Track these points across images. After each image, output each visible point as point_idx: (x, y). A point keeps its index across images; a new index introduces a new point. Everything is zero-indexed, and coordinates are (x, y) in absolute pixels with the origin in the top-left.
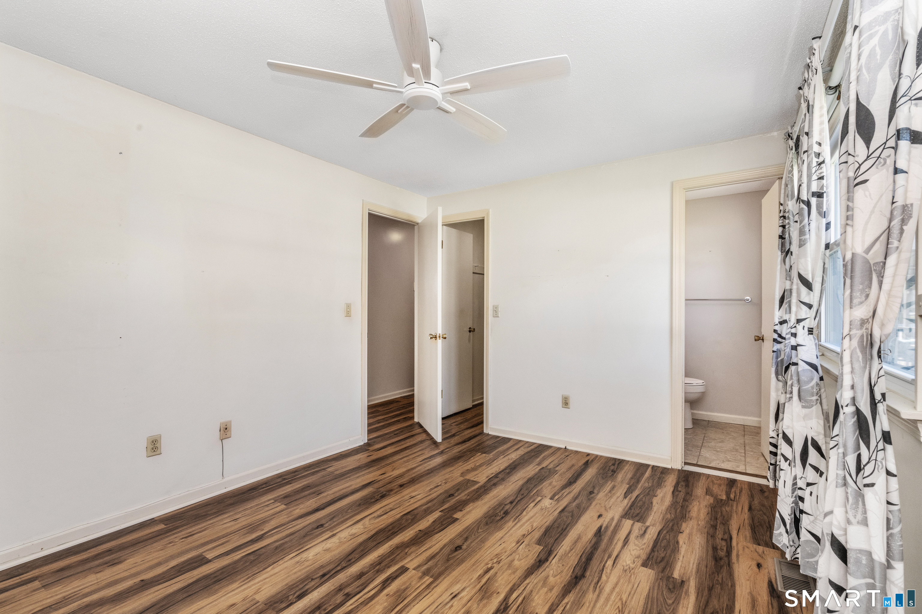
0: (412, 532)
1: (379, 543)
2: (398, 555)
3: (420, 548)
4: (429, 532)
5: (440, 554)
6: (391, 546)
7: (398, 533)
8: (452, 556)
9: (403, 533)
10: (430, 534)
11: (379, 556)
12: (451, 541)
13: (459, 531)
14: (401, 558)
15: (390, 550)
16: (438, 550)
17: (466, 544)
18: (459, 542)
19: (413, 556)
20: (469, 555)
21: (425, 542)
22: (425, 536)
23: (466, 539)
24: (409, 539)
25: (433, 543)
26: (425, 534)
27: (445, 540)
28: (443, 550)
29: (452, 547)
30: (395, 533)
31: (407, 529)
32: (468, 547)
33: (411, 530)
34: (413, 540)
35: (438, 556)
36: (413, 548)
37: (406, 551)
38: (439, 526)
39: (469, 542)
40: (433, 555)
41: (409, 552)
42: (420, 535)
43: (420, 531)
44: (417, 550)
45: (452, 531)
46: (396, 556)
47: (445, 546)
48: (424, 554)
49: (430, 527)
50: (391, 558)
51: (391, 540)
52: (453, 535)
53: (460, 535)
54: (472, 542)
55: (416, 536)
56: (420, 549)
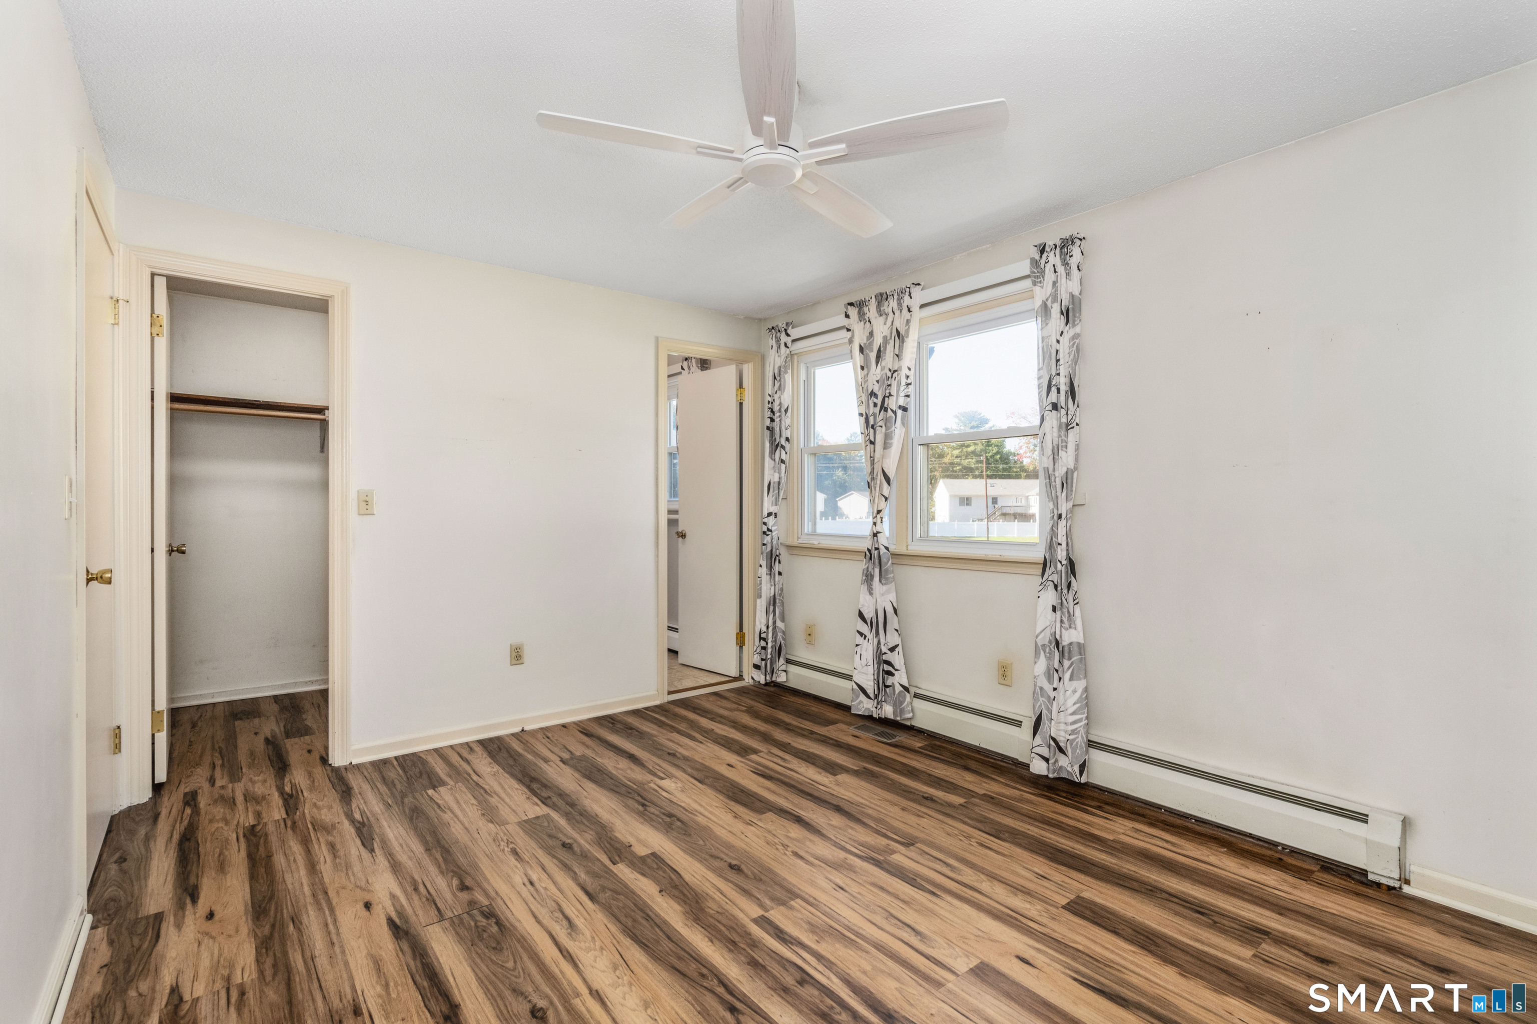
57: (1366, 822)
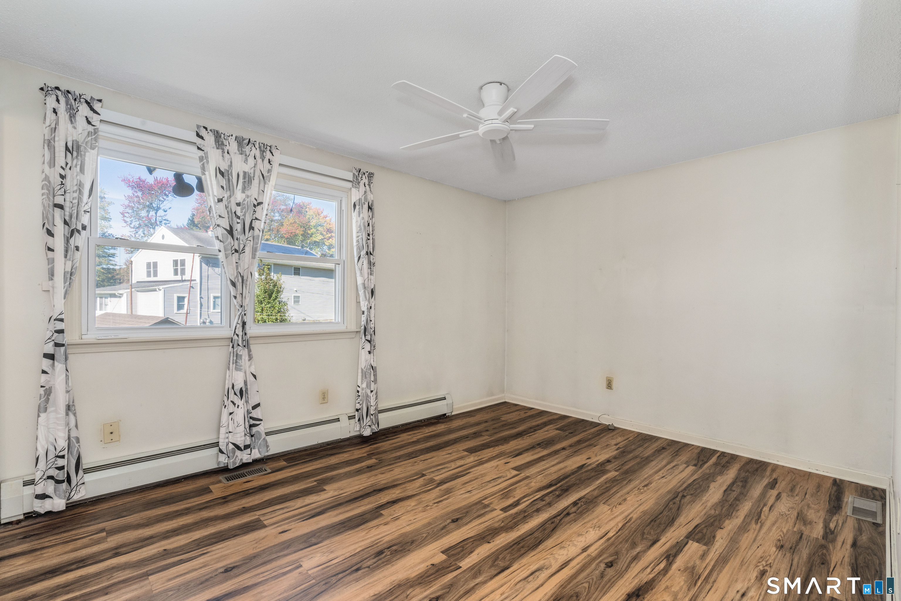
0: (498, 542)
1: (531, 535)
2: (510, 521)
3: (490, 525)
4: (479, 540)
5: (473, 518)
6: (518, 531)
7: (513, 543)
8: (462, 515)
9: (507, 542)
10: (479, 538)
11: (527, 522)
12: (459, 527)
13: (447, 537)
14: (507, 519)
15: (519, 526)
16: (474, 521)
17: (446, 523)
18: (453, 525)
19: (497, 519)
20: (448, 514)
21: (485, 529)
22: (483, 536)
23: (444, 527)
24: (501, 534)
25: (476, 528)
26: (484, 538)
27: (464, 529)
28: (468, 521)
29: (460, 522)
30: (516, 543)
31: (503, 546)
32: (445, 521)
33: (498, 545)
34: (496, 534)
35: (475, 516)
36: (496, 525)
37: (503, 524)
38: (468, 546)
39: (442, 525)
40: (479, 518)
41: (500, 523)
42: (489, 537)
43: (488, 542)
44: (492, 524)
45: (454, 538)
46: (512, 521)
47: (466, 524)
48: (487, 520)
49: (478, 546)
50: (515, 520)
51: (520, 536)
52: (455, 533)
53: (448, 533)
54: (440, 524)
55: (493, 537)
56: (490, 523)
57: (445, 399)
